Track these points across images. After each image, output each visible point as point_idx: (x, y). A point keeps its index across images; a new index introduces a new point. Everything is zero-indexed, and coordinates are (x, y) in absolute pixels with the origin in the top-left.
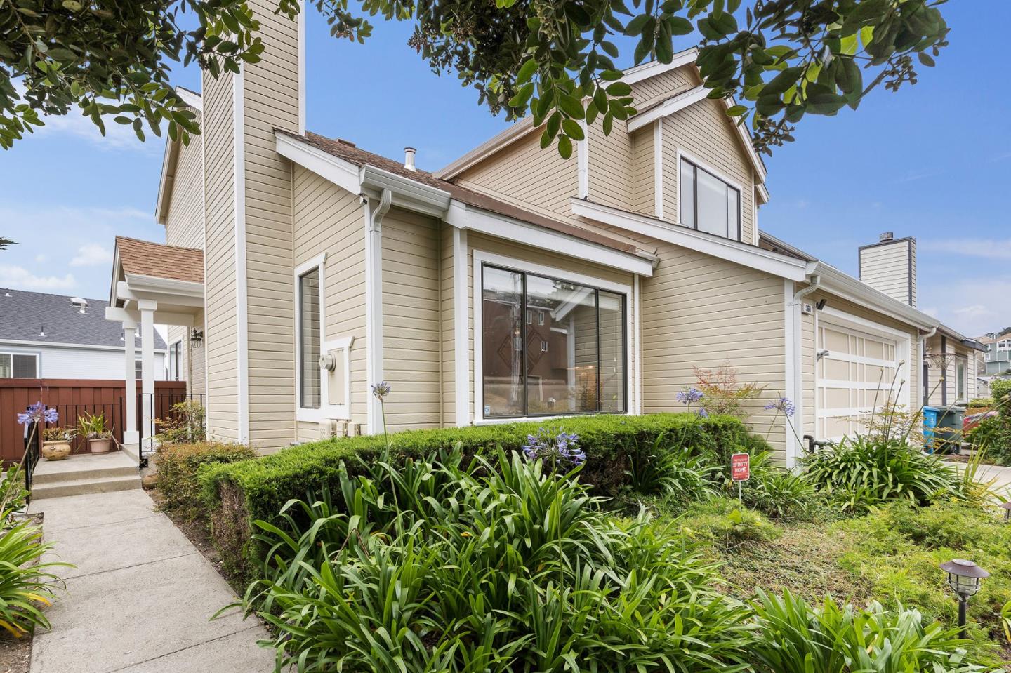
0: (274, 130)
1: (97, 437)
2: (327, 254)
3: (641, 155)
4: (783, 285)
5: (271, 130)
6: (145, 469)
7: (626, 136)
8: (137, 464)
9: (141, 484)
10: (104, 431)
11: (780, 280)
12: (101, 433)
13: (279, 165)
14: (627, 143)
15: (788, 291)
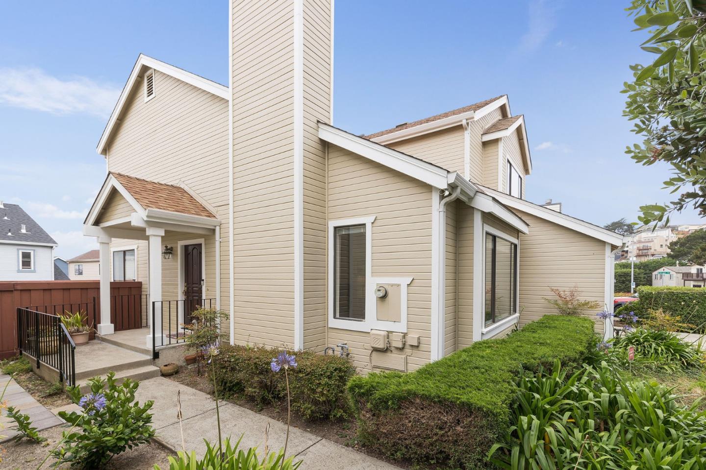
0: (318, 122)
1: (78, 331)
2: (376, 217)
3: (489, 155)
4: (605, 246)
5: (316, 122)
6: (157, 360)
7: (481, 143)
8: (149, 357)
9: (160, 373)
10: (82, 326)
11: (603, 243)
12: (81, 328)
13: (319, 146)
14: (481, 147)
15: (608, 249)
